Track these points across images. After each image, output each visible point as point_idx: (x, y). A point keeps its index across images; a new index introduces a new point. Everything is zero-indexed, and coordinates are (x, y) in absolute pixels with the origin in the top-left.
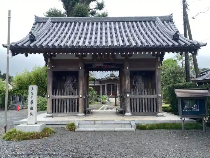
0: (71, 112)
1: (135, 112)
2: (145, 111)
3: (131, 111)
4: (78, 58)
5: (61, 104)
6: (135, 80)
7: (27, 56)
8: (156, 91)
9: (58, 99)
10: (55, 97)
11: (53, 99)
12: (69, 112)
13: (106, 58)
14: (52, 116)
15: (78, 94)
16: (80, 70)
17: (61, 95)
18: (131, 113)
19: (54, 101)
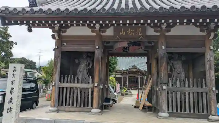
0: (82, 106)
1: (175, 111)
2: (190, 111)
3: (168, 110)
4: (94, 34)
5: (70, 94)
6: (171, 66)
7: (30, 30)
8: (206, 82)
9: (67, 88)
10: (62, 84)
11: (60, 88)
12: (80, 106)
13: (133, 34)
14: (57, 111)
15: (93, 82)
16: (97, 50)
17: (71, 82)
18: (169, 113)
19: (61, 89)
